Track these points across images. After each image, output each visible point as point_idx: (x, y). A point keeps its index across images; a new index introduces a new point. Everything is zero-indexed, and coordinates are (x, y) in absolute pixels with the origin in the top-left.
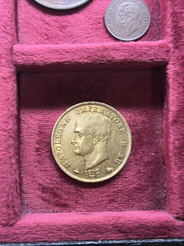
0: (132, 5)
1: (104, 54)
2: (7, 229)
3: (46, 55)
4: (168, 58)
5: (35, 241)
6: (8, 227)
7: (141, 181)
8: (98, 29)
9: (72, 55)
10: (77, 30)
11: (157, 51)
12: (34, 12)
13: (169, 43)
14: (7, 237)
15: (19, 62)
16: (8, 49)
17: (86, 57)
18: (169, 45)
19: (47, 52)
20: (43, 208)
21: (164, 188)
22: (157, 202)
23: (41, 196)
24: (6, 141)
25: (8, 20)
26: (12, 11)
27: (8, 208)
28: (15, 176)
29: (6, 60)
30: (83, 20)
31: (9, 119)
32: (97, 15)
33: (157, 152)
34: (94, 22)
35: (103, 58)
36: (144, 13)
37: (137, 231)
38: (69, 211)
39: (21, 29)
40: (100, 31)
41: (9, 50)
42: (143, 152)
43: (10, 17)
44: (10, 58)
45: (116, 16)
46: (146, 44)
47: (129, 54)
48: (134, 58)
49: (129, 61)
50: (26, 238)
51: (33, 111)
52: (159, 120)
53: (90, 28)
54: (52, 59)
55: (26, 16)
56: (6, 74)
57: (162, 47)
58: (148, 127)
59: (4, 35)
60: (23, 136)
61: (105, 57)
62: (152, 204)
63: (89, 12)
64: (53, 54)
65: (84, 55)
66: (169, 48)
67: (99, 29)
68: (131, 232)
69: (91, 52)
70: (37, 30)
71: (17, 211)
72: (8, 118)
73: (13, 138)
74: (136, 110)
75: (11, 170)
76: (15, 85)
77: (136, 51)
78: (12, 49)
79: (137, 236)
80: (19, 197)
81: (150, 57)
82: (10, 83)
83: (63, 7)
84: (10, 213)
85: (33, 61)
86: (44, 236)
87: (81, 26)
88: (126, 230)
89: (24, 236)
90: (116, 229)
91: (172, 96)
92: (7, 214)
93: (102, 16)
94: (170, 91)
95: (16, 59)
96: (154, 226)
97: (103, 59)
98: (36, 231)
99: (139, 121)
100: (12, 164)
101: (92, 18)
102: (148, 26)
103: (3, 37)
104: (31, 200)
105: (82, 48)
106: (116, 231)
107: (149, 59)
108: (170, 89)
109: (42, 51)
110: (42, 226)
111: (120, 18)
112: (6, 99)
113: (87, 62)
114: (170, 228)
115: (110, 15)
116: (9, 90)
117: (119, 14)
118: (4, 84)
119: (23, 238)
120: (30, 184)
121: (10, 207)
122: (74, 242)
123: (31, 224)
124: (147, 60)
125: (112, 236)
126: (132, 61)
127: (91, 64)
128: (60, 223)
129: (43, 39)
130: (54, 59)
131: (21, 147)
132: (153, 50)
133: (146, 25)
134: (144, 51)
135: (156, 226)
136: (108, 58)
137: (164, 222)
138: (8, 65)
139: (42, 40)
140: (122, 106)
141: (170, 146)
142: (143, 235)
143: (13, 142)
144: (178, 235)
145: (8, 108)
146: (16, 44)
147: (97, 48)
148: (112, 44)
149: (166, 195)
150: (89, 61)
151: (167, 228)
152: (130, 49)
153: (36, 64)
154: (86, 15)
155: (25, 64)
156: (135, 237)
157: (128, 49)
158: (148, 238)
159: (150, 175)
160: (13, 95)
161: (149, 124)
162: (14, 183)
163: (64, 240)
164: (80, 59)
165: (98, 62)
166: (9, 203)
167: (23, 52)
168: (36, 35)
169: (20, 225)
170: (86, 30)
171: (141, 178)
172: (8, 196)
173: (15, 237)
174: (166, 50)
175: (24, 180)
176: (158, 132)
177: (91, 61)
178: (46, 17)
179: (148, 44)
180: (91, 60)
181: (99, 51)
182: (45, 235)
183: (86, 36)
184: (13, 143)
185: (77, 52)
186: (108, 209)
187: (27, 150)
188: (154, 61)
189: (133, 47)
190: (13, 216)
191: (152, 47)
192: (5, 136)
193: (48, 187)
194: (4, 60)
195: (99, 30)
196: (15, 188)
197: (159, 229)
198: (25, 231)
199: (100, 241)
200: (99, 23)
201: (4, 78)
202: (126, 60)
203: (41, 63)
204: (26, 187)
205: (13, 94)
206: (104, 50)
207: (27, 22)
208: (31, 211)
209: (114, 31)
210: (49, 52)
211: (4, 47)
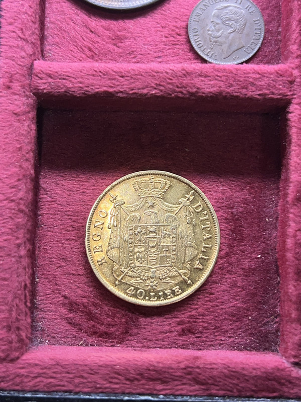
0: (235, 7)
1: (184, 82)
2: (5, 366)
3: (88, 79)
4: (291, 93)
5: (51, 390)
6: (6, 364)
7: (237, 300)
8: (176, 44)
9: (131, 81)
10: (141, 44)
11: (273, 80)
12: (72, 11)
13: (293, 69)
14: (4, 379)
15: (42, 88)
16: (24, 66)
17: (153, 85)
18: (293, 73)
19: (89, 75)
20: (69, 337)
21: (276, 315)
22: (262, 337)
23: (66, 316)
24: (13, 219)
25: (28, 19)
26: (36, 5)
27: (10, 330)
28: (24, 277)
29: (20, 84)
30: (153, 29)
31: (20, 182)
32: (176, 22)
33: (267, 253)
34: (171, 32)
35: (181, 88)
36: (254, 21)
37: (226, 382)
38: (112, 344)
39: (50, 39)
40: (180, 47)
41: (27, 68)
42: (243, 252)
43: (31, 15)
44: (28, 82)
45: (207, 25)
46: (256, 69)
47: (226, 85)
48: (234, 90)
49: (226, 96)
50: (36, 383)
51: (61, 175)
52: (272, 199)
53: (163, 42)
54: (98, 87)
55: (59, 18)
56: (20, 108)
57: (281, 76)
58: (253, 210)
59: (20, 43)
60: (42, 215)
61: (185, 88)
62: (254, 342)
63: (162, 16)
64: (99, 78)
65: (150, 82)
66: (293, 78)
67: (178, 44)
68: (216, 383)
69: (163, 78)
70: (76, 42)
71: (24, 337)
72: (19, 180)
73: (25, 214)
74: (233, 181)
75: (18, 268)
76: (34, 127)
77: (238, 79)
78: (31, 66)
79: (224, 390)
80: (29, 314)
81: (260, 90)
82: (25, 122)
83: (121, 6)
84: (12, 339)
85: (65, 89)
86: (67, 381)
87: (149, 39)
88: (207, 380)
89: (32, 380)
90: (189, 377)
91: (295, 156)
92: (6, 341)
93: (184, 24)
94: (293, 148)
95: (38, 83)
96: (255, 376)
97: (181, 90)
98: (54, 373)
99: (238, 200)
100: (21, 257)
101: (167, 25)
102: (260, 43)
103: (18, 47)
104: (49, 322)
105: (148, 70)
106: (189, 380)
107: (258, 93)
108: (293, 144)
109: (81, 72)
110: (65, 365)
111: (213, 28)
112: (17, 148)
113: (155, 93)
114: (283, 381)
115: (198, 22)
116: (22, 134)
117: (213, 22)
118: (15, 123)
119: (31, 384)
120: (48, 296)
121: (12, 330)
122: (118, 395)
123: (47, 361)
124: (255, 95)
125: (182, 389)
126: (231, 95)
127: (162, 97)
128: (96, 362)
129: (84, 56)
130: (100, 86)
131: (38, 232)
132: (266, 80)
133: (256, 42)
134: (251, 80)
135: (259, 376)
136: (189, 88)
137: (273, 369)
138: (24, 92)
139: (82, 57)
140: (210, 173)
141: (288, 240)
142: (235, 390)
143: (23, 220)
144: (296, 393)
145: (18, 164)
146: (39, 60)
147: (172, 72)
148: (197, 66)
149: (278, 327)
150: (158, 93)
151: (278, 380)
152: (227, 76)
153: (70, 93)
154: (158, 21)
155: (51, 92)
156: (222, 392)
157: (224, 76)
158: (244, 395)
159: (252, 292)
160: (28, 142)
161: (254, 206)
162: (22, 289)
163: (100, 390)
164: (143, 88)
165: (173, 95)
166: (12, 322)
167: (50, 72)
168: (74, 50)
169: (27, 361)
170: (156, 45)
171: (236, 296)
172: (10, 311)
173: (18, 380)
174: (287, 81)
175: (40, 288)
176: (269, 219)
177: (161, 93)
178: (92, 21)
179: (258, 69)
180: (161, 91)
181: (176, 76)
182: (69, 380)
183: (156, 54)
184: (24, 222)
185: (139, 77)
186: (179, 345)
187: (48, 239)
188: (267, 97)
189: (232, 73)
190: (17, 345)
191: (265, 73)
192: (11, 209)
193: (79, 302)
194: (17, 84)
195: (177, 46)
196: (23, 297)
197: (263, 381)
198: (36, 371)
199: (161, 396)
200: (179, 35)
201: (16, 114)
202: (220, 93)
203: (78, 92)
204: (41, 300)
205: (28, 140)
206: (184, 75)
207: (60, 28)
208: (49, 341)
209: (203, 49)
210: (93, 75)
211: (19, 63)
